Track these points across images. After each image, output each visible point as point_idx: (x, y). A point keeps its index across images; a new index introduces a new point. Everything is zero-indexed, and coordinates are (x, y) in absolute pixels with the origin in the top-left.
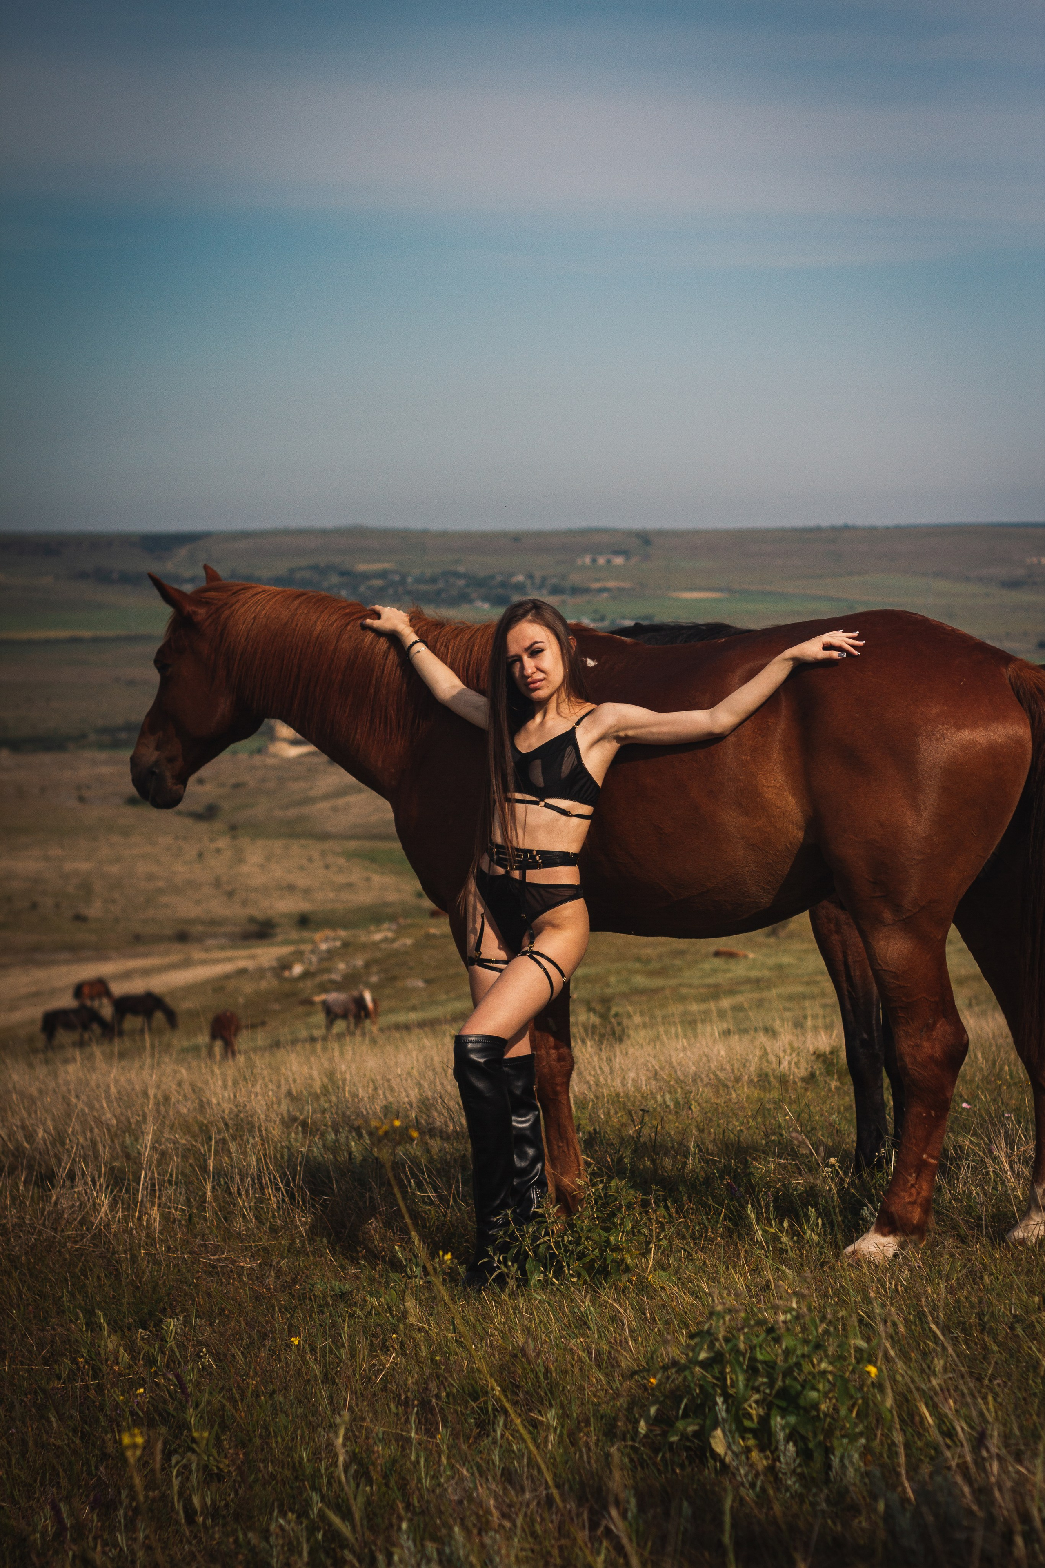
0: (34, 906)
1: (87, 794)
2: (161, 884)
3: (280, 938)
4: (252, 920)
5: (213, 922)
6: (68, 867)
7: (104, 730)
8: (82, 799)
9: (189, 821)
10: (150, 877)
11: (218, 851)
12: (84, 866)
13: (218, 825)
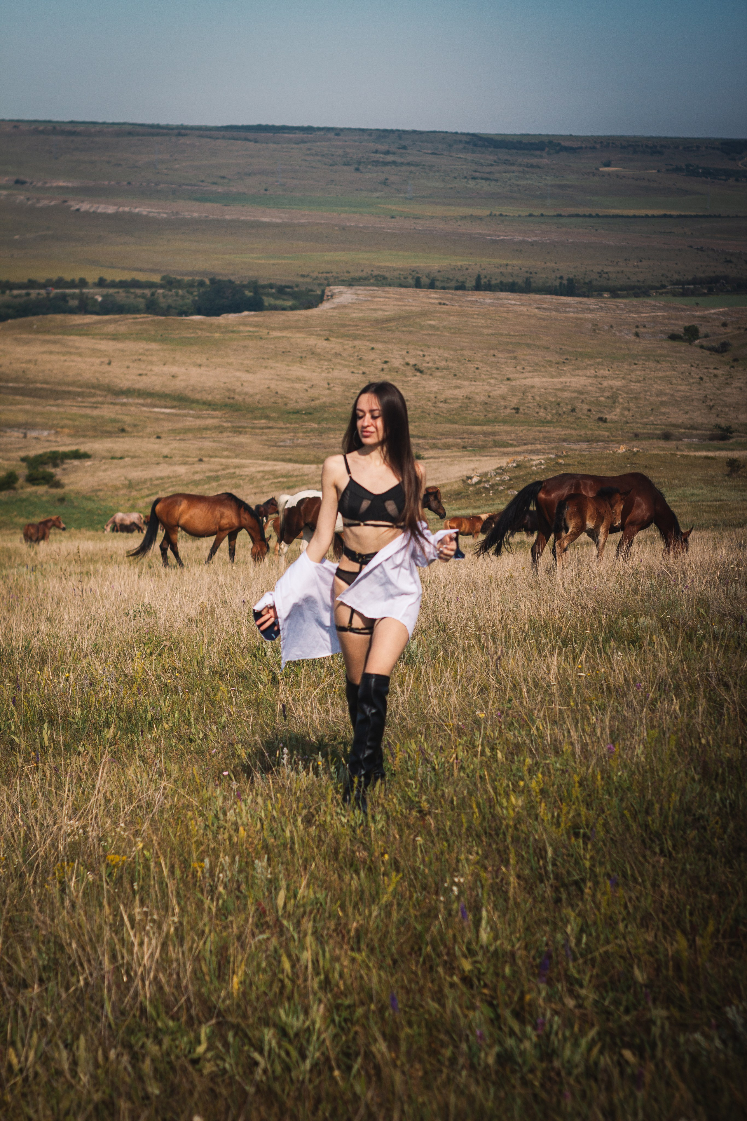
0: (573, 410)
1: (642, 330)
2: (665, 398)
3: (732, 441)
4: (718, 427)
5: (692, 427)
6: (605, 384)
7: (677, 283)
8: (637, 335)
9: (707, 353)
10: (660, 393)
11: (716, 376)
12: (617, 383)
13: (727, 357)
